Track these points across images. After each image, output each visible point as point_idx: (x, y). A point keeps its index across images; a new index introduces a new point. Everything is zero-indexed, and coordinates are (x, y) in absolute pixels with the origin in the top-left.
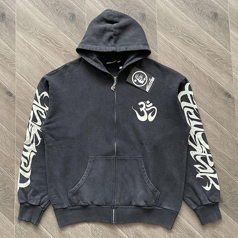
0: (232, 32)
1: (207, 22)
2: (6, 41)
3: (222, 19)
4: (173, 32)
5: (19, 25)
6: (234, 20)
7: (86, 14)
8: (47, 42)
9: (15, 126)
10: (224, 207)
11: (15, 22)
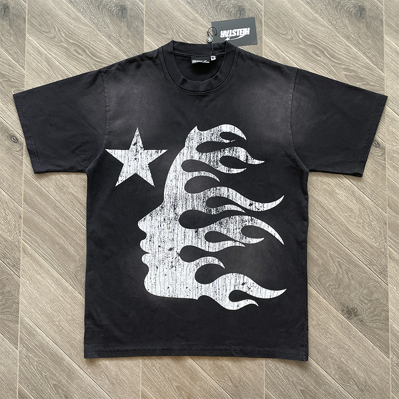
0: (388, 39)
1: (346, 21)
2: (10, 52)
3: (372, 17)
4: (289, 37)
5: (32, 25)
6: (393, 20)
7: (144, 6)
8: (77, 52)
9: (23, 192)
10: (360, 323)
11: (25, 19)
